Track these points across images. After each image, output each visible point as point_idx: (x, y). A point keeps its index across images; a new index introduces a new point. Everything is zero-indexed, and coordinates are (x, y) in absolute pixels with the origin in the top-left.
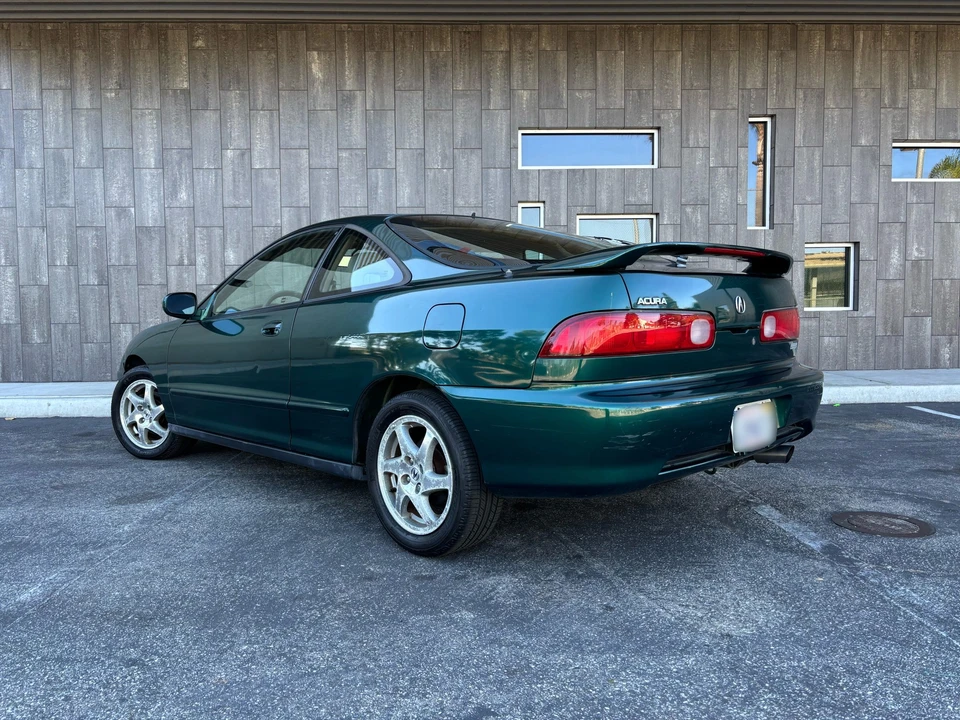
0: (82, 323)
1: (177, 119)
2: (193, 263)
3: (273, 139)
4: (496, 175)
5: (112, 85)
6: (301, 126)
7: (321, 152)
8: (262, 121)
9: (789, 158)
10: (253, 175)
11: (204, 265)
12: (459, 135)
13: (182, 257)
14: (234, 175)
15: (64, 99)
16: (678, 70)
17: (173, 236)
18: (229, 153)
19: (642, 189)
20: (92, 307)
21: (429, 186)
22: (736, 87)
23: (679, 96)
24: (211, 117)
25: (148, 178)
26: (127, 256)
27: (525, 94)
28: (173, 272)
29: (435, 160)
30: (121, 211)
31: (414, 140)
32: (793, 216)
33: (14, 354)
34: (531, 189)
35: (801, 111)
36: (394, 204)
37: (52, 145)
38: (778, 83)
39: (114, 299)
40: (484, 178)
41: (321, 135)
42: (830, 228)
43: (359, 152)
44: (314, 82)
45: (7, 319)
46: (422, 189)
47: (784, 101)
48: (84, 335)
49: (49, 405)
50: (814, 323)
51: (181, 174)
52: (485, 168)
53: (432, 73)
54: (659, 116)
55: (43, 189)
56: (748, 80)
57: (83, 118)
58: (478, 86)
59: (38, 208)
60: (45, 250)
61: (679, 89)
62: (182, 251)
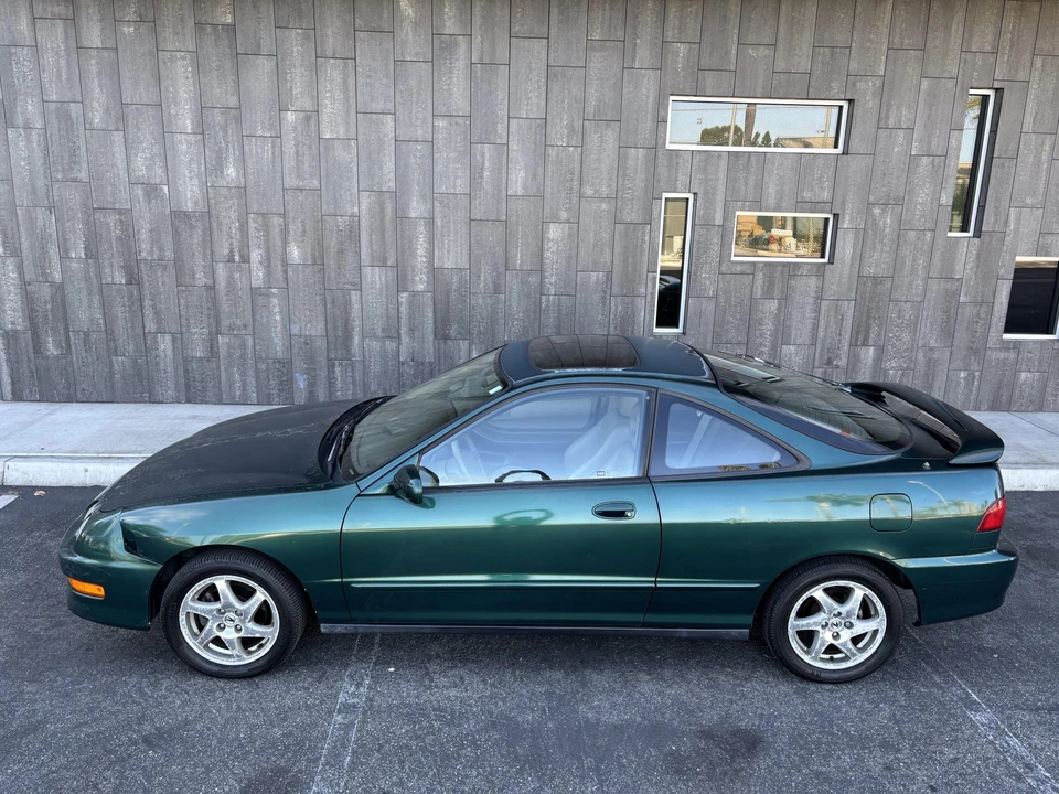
0: (109, 331)
1: (219, 67)
2: (246, 259)
3: (347, 99)
4: (637, 156)
5: (130, 13)
6: (384, 81)
7: (410, 118)
8: (333, 73)
9: (1013, 146)
10: (322, 146)
11: (261, 263)
12: (592, 102)
13: (231, 251)
14: (296, 146)
15: (66, 32)
16: (887, 21)
17: (220, 224)
18: (290, 117)
19: (820, 180)
20: (120, 312)
21: (550, 168)
22: (958, 48)
23: (883, 58)
24: (265, 65)
25: (184, 147)
26: (161, 249)
27: (682, 48)
28: (221, 272)
29: (559, 134)
30: (151, 190)
31: (532, 106)
32: (1006, 222)
33: (25, 366)
34: (680, 177)
35: (1035, 86)
36: (504, 193)
37: (54, 98)
38: (1012, 47)
39: (147, 303)
40: (621, 160)
41: (411, 95)
42: (1049, 239)
43: (460, 121)
44: (402, 21)
45: (13, 323)
46: (540, 171)
47: (1016, 71)
48: (112, 345)
49: (86, 471)
50: (1012, 355)
51: (227, 142)
52: (623, 146)
53: (560, 13)
54: (854, 85)
55: (47, 156)
56: (975, 40)
57: (93, 61)
58: (620, 35)
59: (40, 184)
60: (54, 237)
61: (885, 47)
62: (231, 244)
